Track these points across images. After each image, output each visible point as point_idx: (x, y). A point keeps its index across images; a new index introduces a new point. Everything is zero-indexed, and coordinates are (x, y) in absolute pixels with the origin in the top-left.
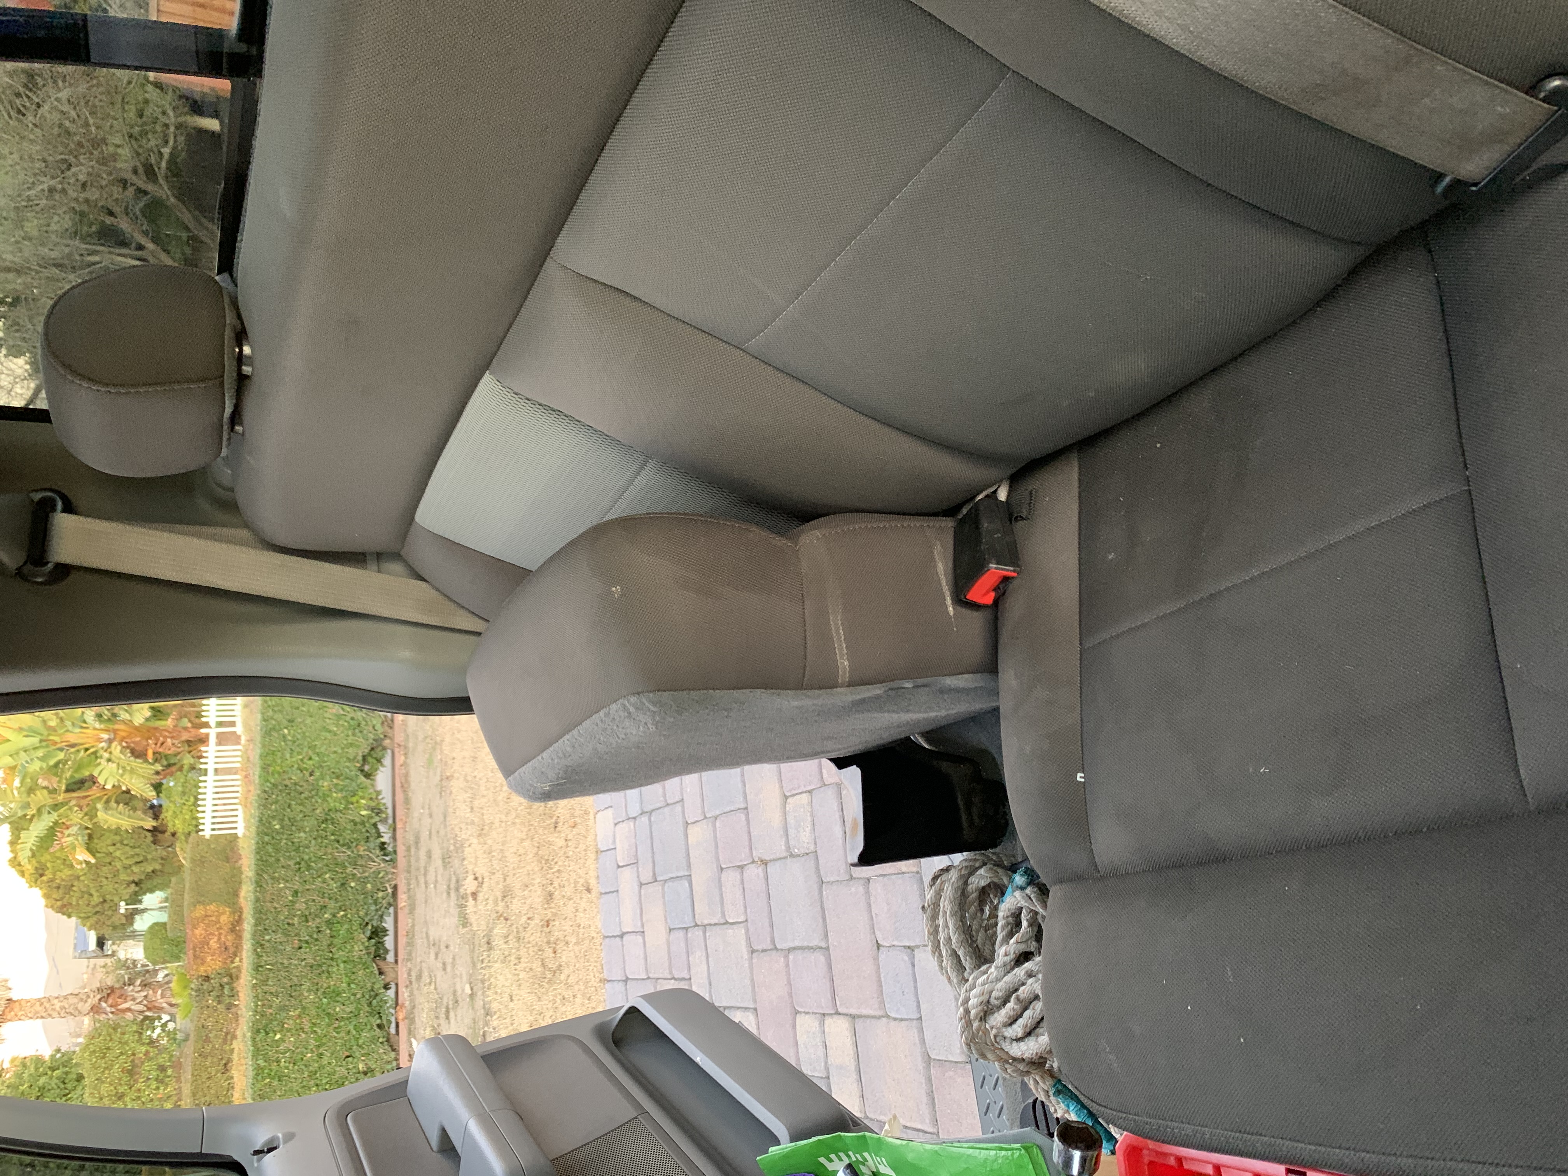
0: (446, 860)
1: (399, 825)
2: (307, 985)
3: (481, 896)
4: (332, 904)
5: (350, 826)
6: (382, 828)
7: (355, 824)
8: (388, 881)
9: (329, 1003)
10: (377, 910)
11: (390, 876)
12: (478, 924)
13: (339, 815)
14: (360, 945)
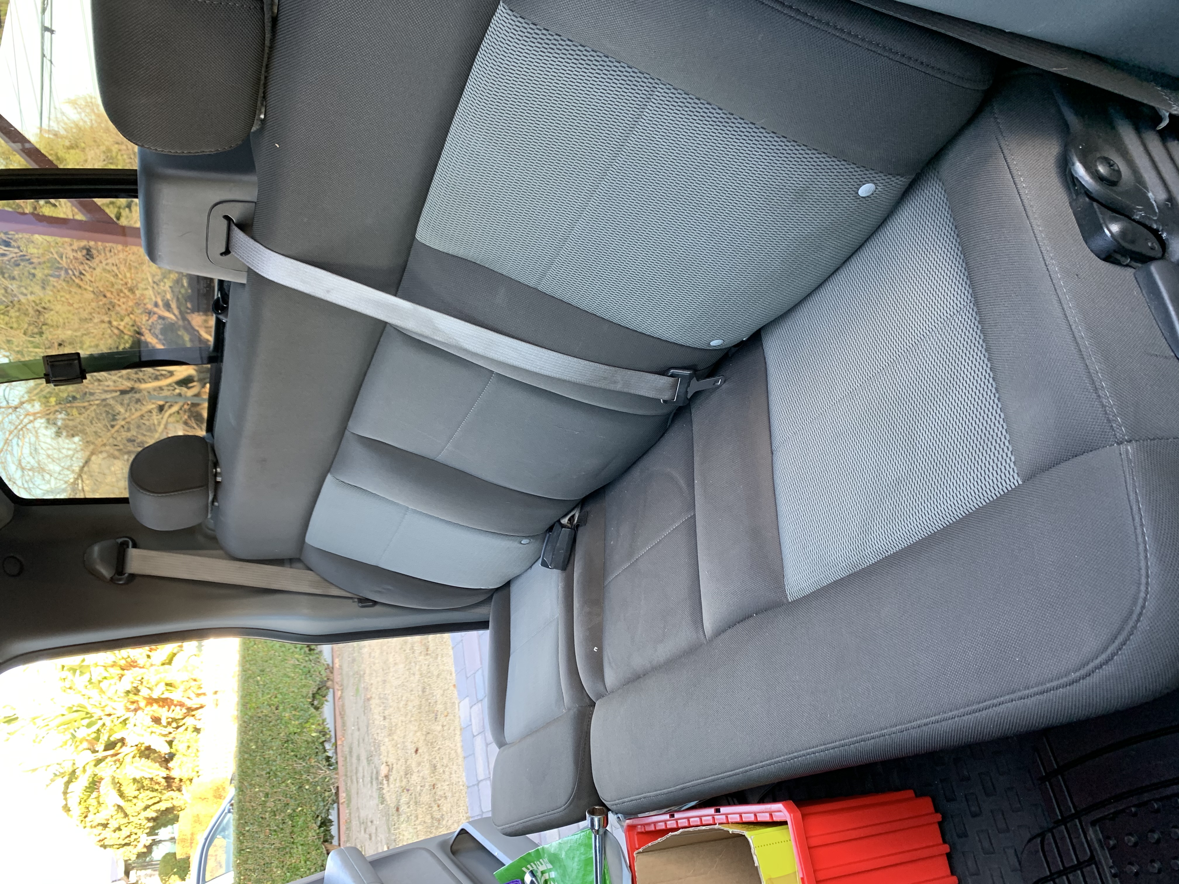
0: (369, 760)
1: (339, 743)
2: (275, 863)
3: (391, 779)
4: (292, 802)
5: (304, 745)
6: (327, 746)
7: (308, 743)
8: (333, 784)
9: (291, 876)
10: (324, 806)
11: (333, 780)
12: (390, 799)
13: (296, 736)
14: (313, 832)
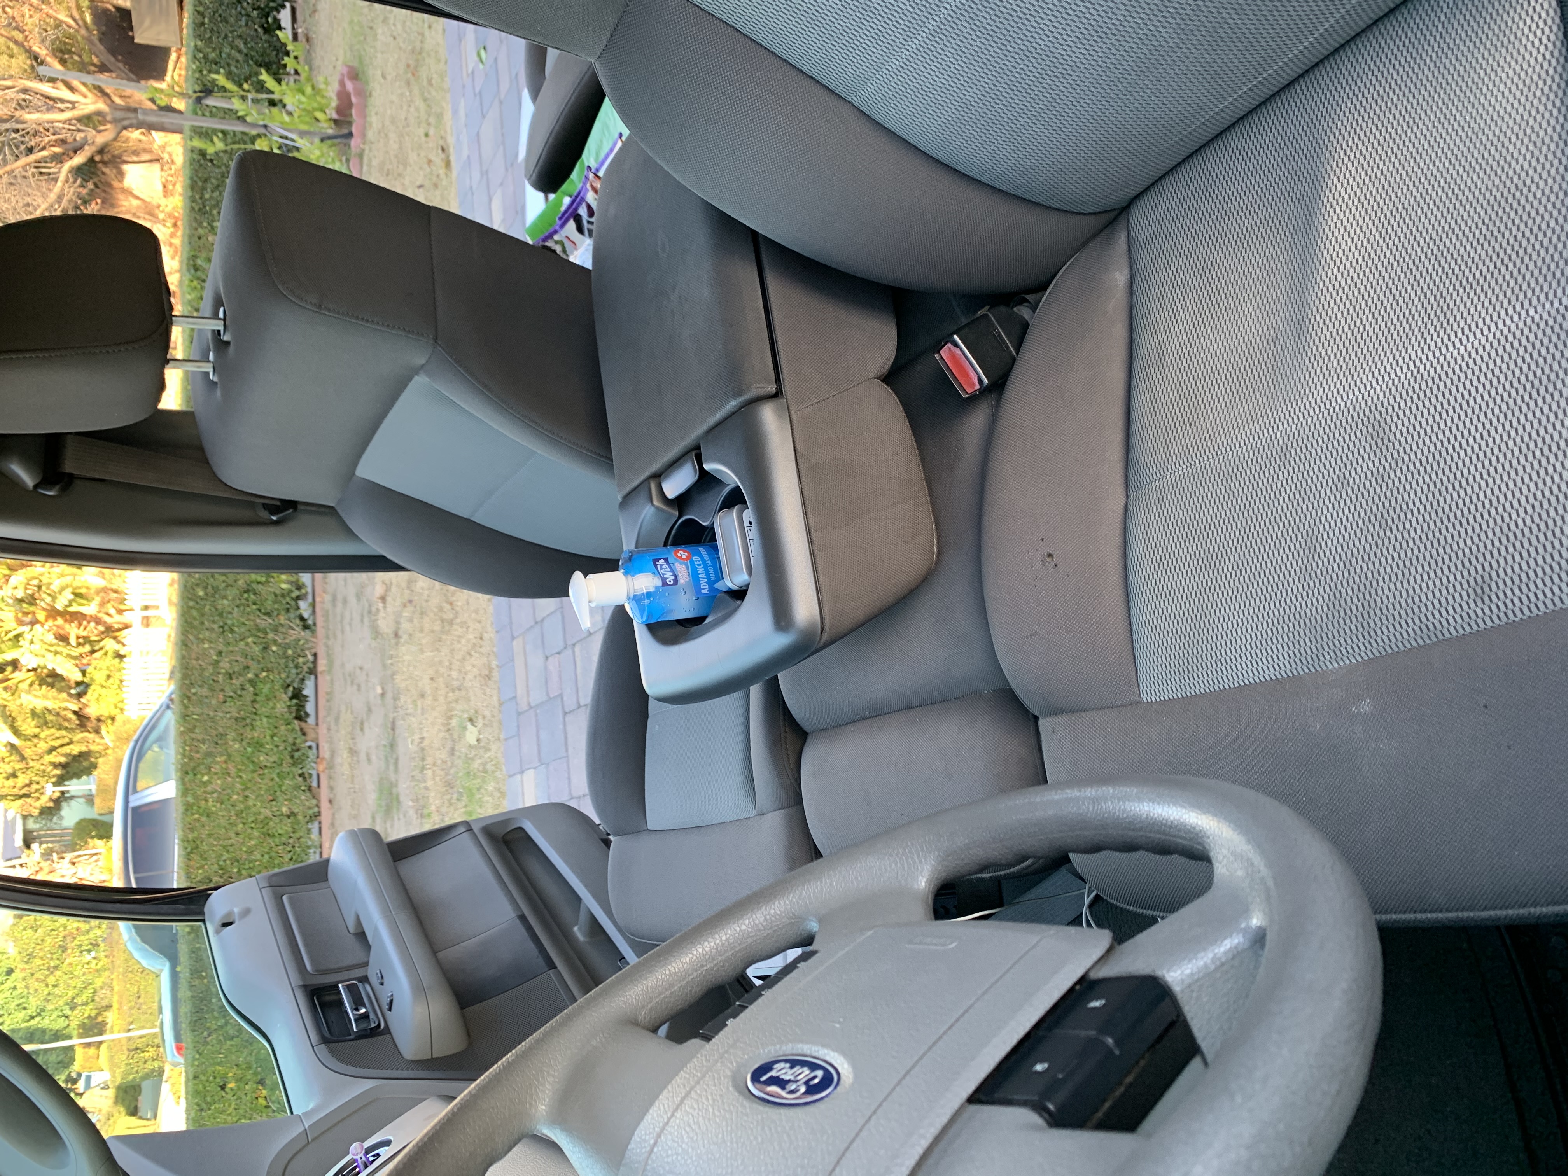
1: (318, 599)
2: (231, 735)
4: (254, 665)
5: (271, 598)
6: (302, 604)
8: (309, 649)
9: (253, 752)
10: (298, 674)
11: (310, 645)
13: (260, 587)
14: (282, 704)
